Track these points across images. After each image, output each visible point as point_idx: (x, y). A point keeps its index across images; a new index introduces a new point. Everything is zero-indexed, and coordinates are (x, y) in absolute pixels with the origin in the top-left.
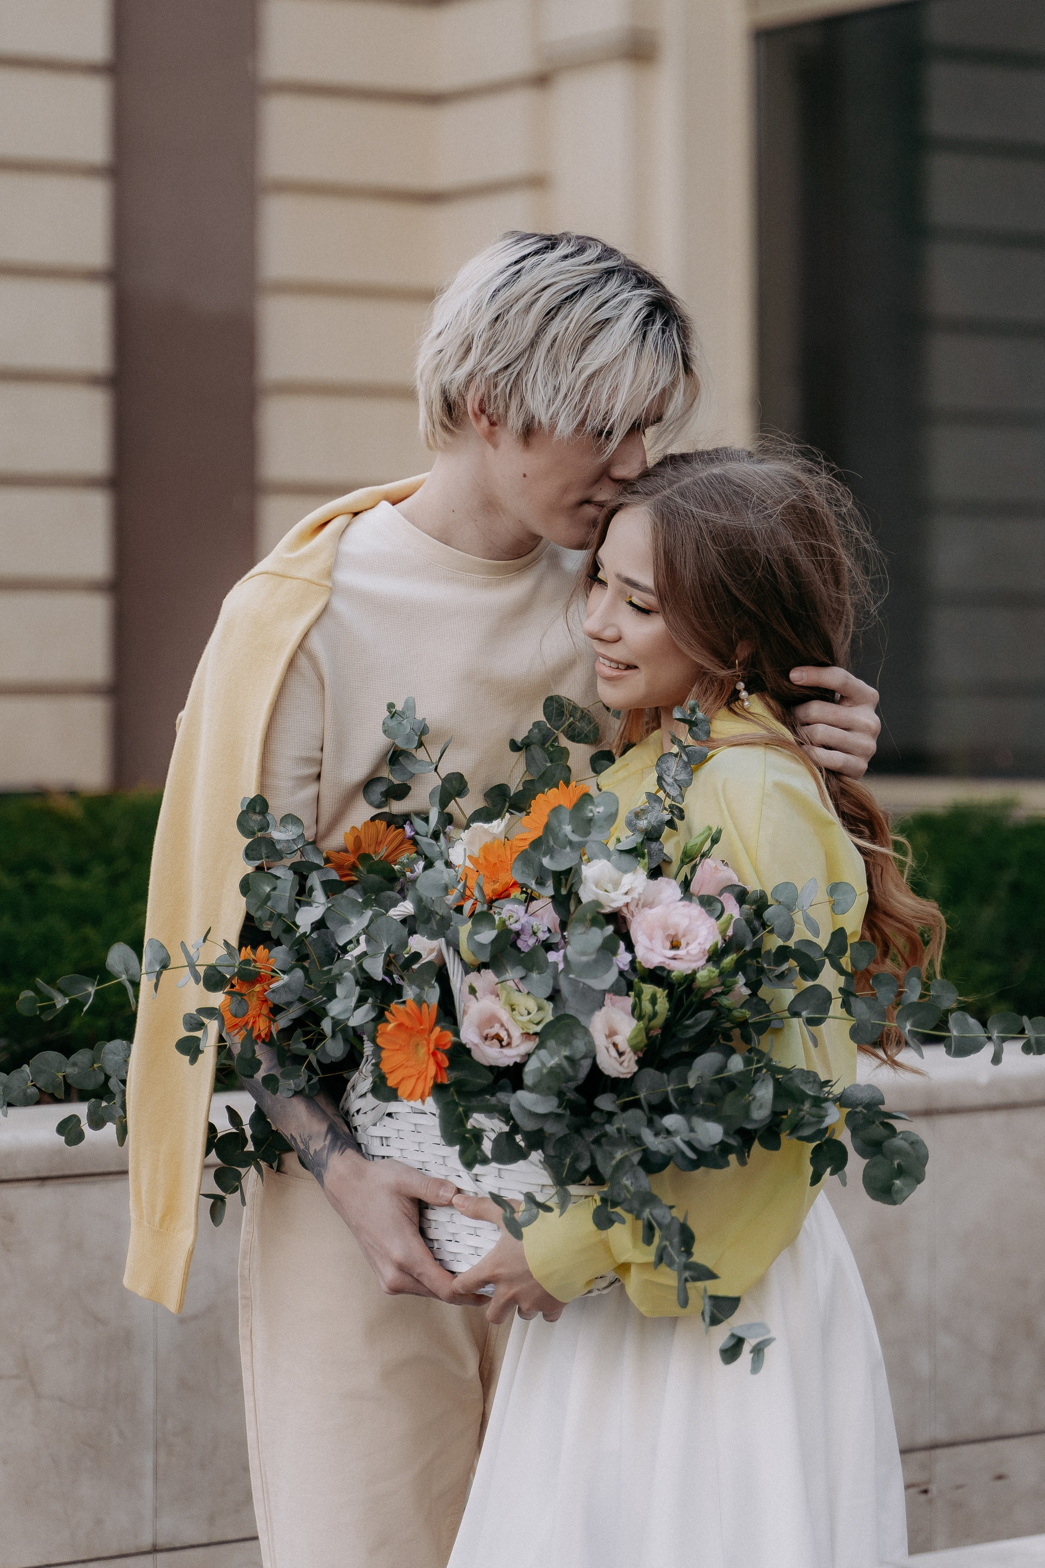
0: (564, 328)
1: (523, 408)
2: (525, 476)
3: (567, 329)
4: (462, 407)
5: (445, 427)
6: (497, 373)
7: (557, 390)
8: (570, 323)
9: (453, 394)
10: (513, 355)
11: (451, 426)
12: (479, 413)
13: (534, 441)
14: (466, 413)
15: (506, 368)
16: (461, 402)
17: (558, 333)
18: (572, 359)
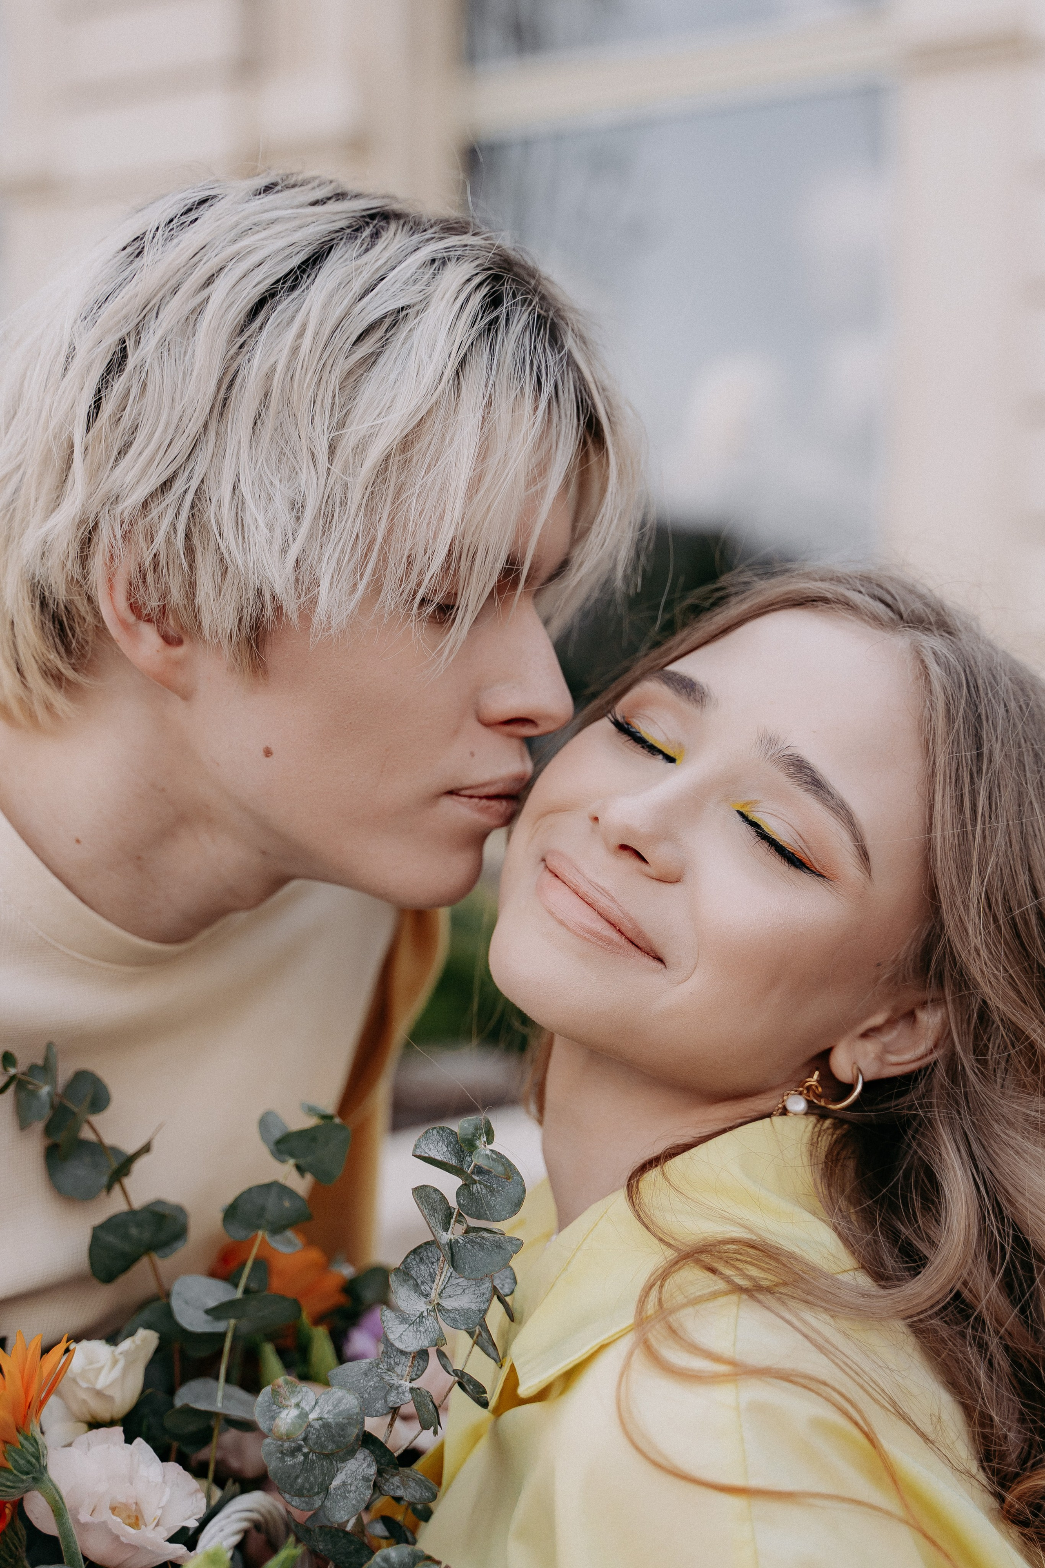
0: (286, 352)
1: (229, 575)
2: (268, 753)
3: (295, 350)
4: (90, 618)
5: (56, 678)
6: (145, 504)
7: (297, 508)
8: (301, 335)
9: (60, 592)
10: (182, 445)
11: (69, 673)
12: (131, 618)
13: (275, 656)
14: (101, 629)
15: (166, 486)
16: (82, 607)
17: (273, 369)
18: (323, 423)
